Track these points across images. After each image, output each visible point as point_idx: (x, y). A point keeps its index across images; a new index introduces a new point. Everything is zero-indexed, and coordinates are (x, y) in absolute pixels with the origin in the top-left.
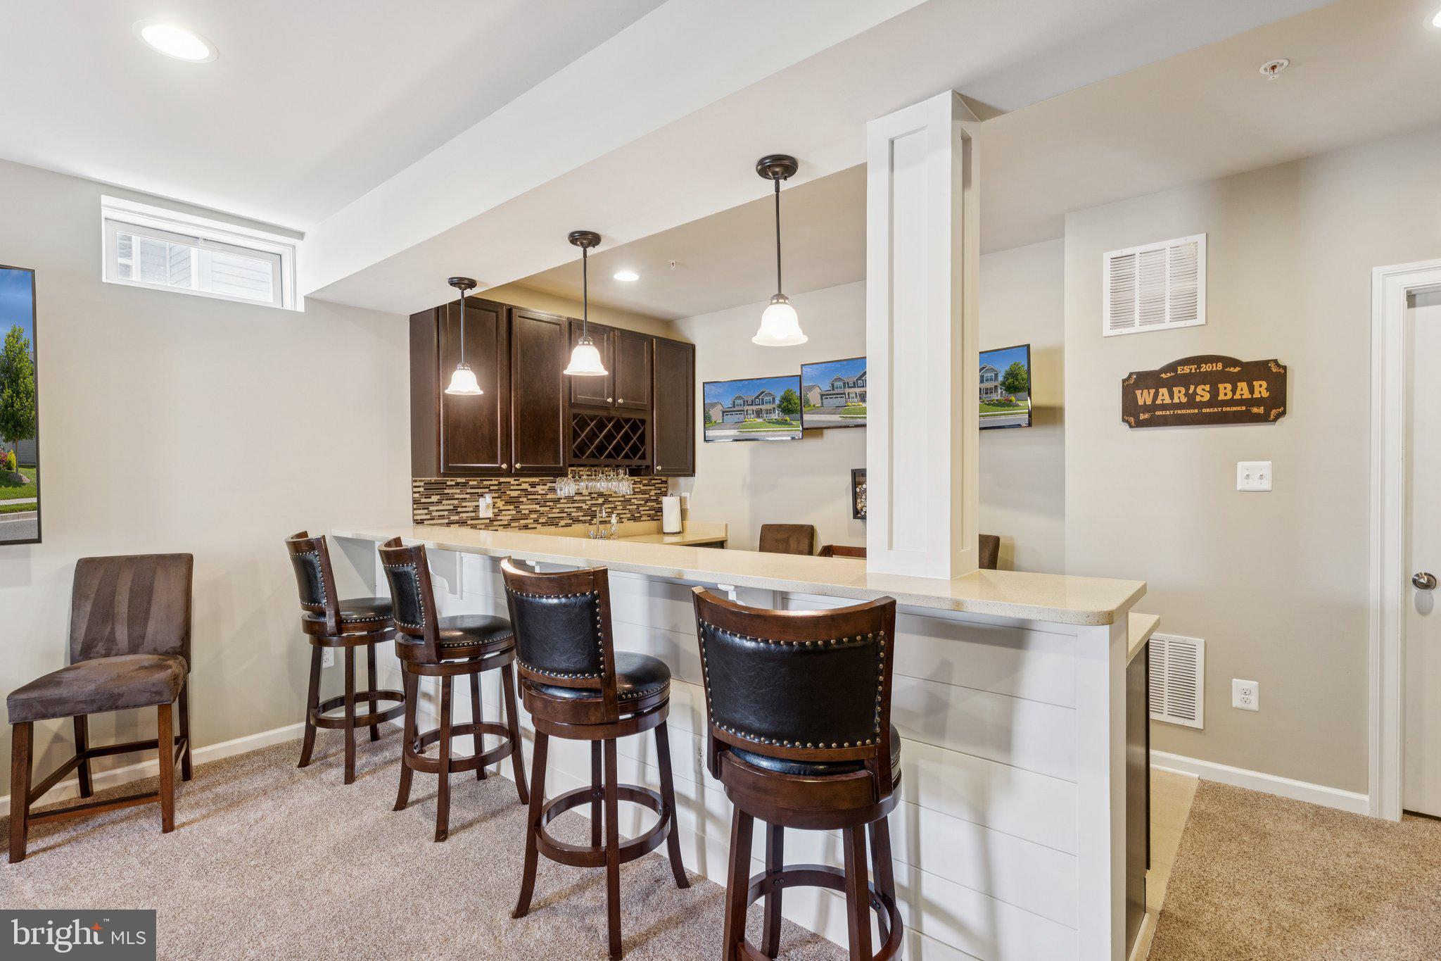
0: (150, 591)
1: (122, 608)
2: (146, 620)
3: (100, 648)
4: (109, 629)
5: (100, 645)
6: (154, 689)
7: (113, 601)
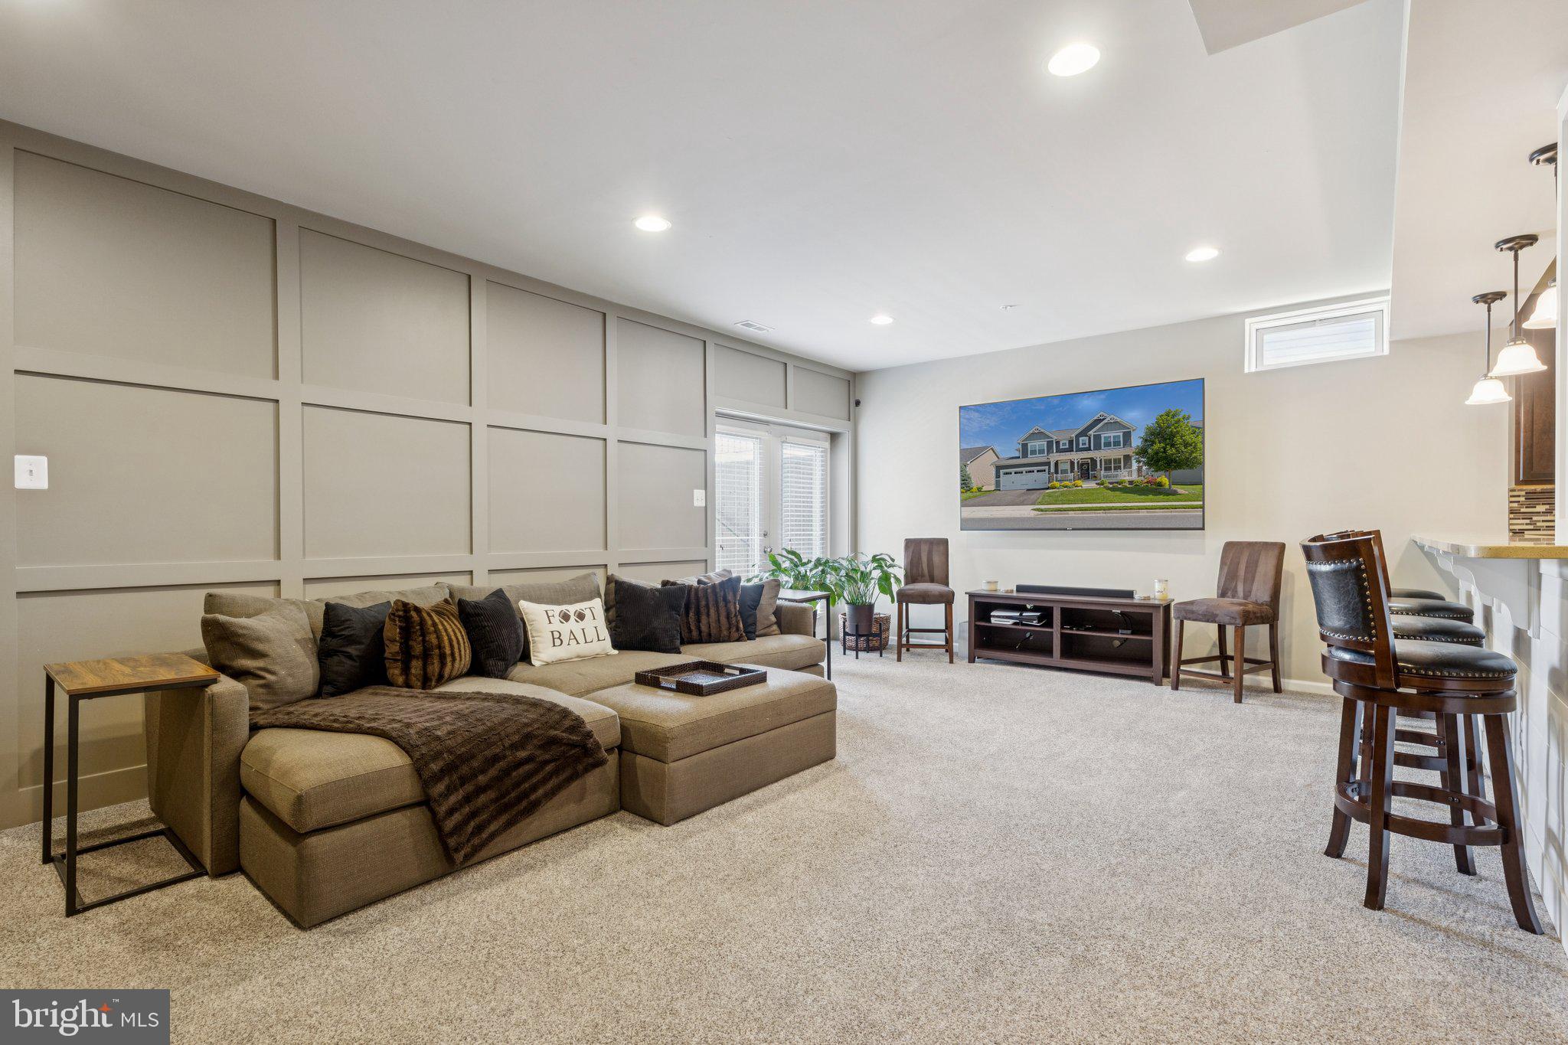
0: (1257, 562)
1: (1242, 572)
2: (1253, 581)
3: (1229, 594)
4: (1234, 585)
5: (1230, 592)
6: (1233, 616)
7: (1237, 568)
